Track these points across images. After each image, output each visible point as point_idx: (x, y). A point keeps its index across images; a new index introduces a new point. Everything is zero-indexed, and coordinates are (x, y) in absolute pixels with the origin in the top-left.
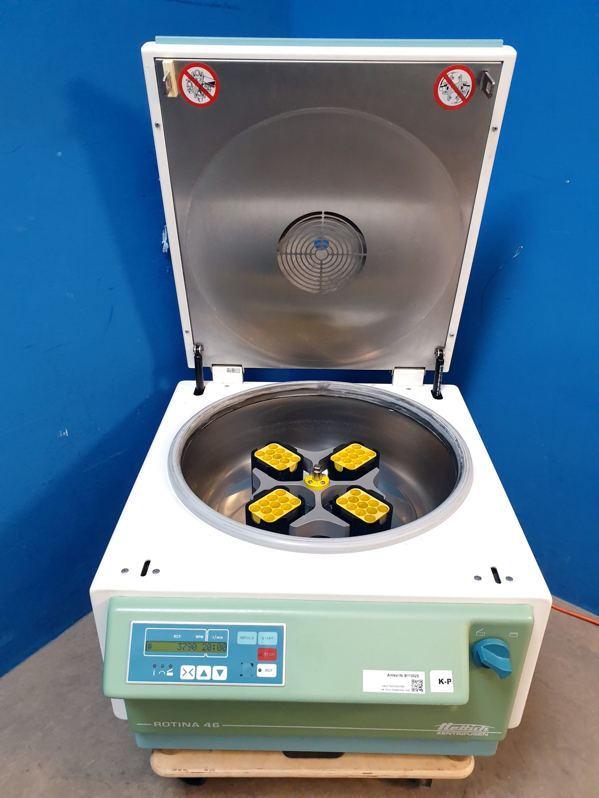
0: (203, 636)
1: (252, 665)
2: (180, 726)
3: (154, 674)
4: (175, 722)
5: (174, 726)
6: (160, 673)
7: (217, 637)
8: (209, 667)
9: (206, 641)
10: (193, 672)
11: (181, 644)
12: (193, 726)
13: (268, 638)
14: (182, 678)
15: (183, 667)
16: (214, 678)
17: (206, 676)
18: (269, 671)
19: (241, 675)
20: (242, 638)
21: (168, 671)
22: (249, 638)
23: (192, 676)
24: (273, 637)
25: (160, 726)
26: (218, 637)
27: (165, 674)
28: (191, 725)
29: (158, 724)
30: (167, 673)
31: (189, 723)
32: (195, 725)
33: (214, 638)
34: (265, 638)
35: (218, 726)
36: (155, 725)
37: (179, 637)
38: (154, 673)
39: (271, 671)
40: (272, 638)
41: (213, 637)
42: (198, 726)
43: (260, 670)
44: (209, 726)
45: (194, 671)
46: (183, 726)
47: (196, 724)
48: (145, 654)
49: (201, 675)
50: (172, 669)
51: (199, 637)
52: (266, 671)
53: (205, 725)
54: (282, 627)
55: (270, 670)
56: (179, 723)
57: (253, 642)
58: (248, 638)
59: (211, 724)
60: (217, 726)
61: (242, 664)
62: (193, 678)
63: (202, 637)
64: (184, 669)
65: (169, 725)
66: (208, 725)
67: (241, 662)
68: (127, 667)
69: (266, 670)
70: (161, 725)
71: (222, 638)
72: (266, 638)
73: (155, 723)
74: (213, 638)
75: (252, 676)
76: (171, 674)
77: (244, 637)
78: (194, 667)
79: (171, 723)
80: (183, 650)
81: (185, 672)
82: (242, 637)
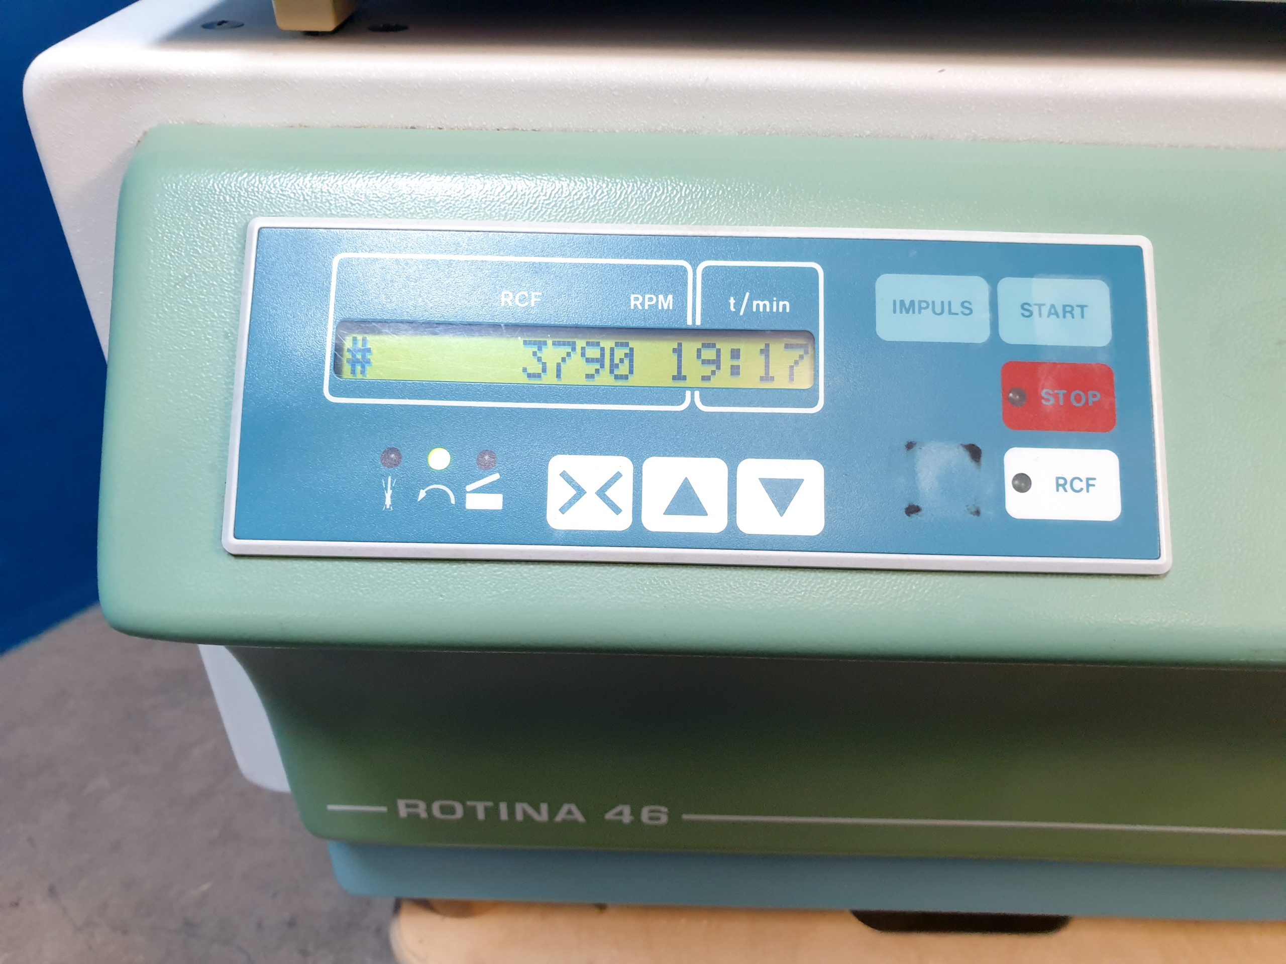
0: (670, 297)
1: (975, 453)
2: (504, 815)
3: (388, 502)
4: (488, 800)
5: (481, 815)
6: (422, 494)
7: (755, 303)
8: (717, 467)
9: (689, 322)
10: (622, 494)
11: (541, 345)
12: (559, 818)
13: (1053, 306)
14: (556, 520)
15: (558, 464)
16: (748, 525)
17: (702, 512)
18: (1077, 485)
19: (912, 510)
20: (906, 307)
21: (469, 488)
22: (946, 309)
23: (617, 510)
24: (1082, 307)
25: (424, 815)
26: (760, 304)
27: (453, 501)
28: (553, 813)
29: (416, 806)
30: (469, 497)
31: (544, 807)
32: (570, 812)
33: (738, 305)
34: (1035, 310)
35: (664, 819)
36: (403, 812)
37: (533, 300)
38: (388, 495)
39: (1088, 485)
40: (1077, 311)
41: (732, 301)
42: (579, 817)
43: (1023, 483)
44: (627, 818)
45: (626, 482)
46: (519, 817)
47: (574, 808)
48: (333, 392)
49: (669, 511)
50: (496, 477)
51: (647, 303)
52: (1058, 485)
53: (609, 816)
54: (1137, 251)
55: (1083, 485)
56: (503, 807)
57: (978, 331)
58: (938, 310)
59: (636, 813)
60: (658, 819)
61: (916, 448)
62: (622, 523)
63: (666, 302)
64: (564, 475)
65: (459, 813)
66: (620, 813)
67: (911, 439)
68: (226, 458)
69: (1061, 484)
70: (429, 810)
71: (784, 305)
72: (1045, 310)
73: (401, 804)
74: (733, 309)
75: (978, 513)
76: (494, 502)
77: (912, 303)
78: (624, 465)
79: (469, 803)
80: (558, 376)
81: (572, 492)
82: (902, 303)
